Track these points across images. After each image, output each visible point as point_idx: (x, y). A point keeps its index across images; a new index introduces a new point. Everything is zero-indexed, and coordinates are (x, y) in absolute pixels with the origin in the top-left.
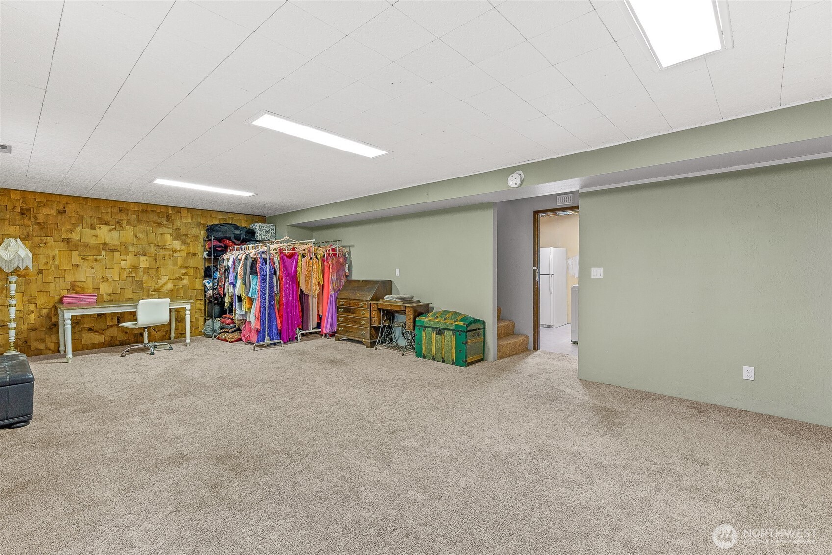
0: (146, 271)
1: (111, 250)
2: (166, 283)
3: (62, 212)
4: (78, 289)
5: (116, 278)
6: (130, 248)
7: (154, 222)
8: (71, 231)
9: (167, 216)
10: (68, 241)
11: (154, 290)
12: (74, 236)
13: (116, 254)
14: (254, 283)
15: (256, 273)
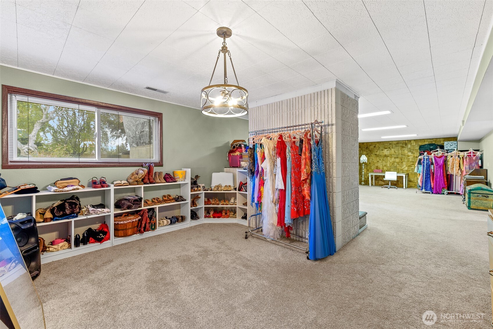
0: (398, 163)
1: (387, 157)
2: (405, 167)
3: (375, 147)
4: (378, 168)
5: (388, 165)
6: (393, 156)
7: (401, 146)
8: (377, 152)
9: (406, 144)
10: (376, 155)
11: (401, 170)
12: (377, 153)
13: (389, 158)
14: (421, 168)
15: (421, 164)
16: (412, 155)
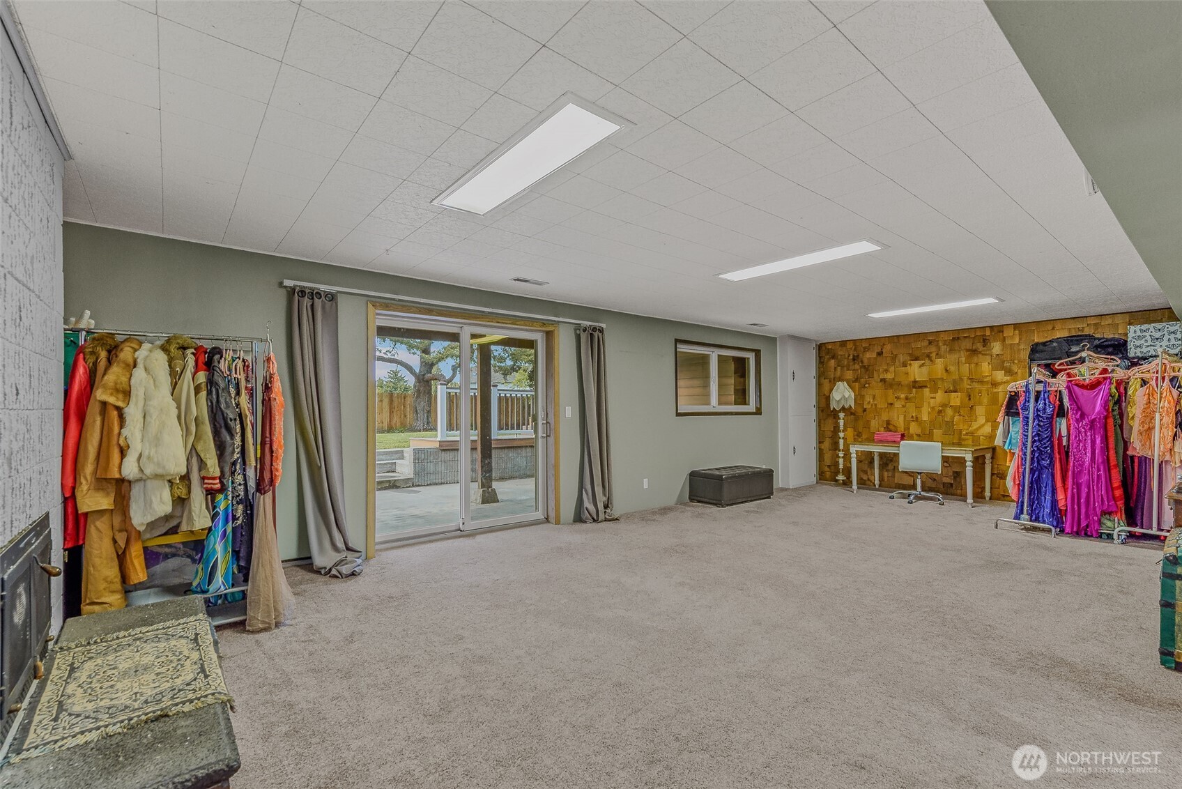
0: (957, 410)
1: (921, 387)
2: (983, 425)
3: (880, 354)
4: (891, 427)
5: (925, 418)
6: (940, 384)
7: (967, 350)
8: (886, 371)
9: (984, 340)
10: (883, 380)
11: (967, 434)
12: (889, 376)
13: (926, 391)
14: (1016, 428)
15: (1017, 414)
16: (1006, 379)
